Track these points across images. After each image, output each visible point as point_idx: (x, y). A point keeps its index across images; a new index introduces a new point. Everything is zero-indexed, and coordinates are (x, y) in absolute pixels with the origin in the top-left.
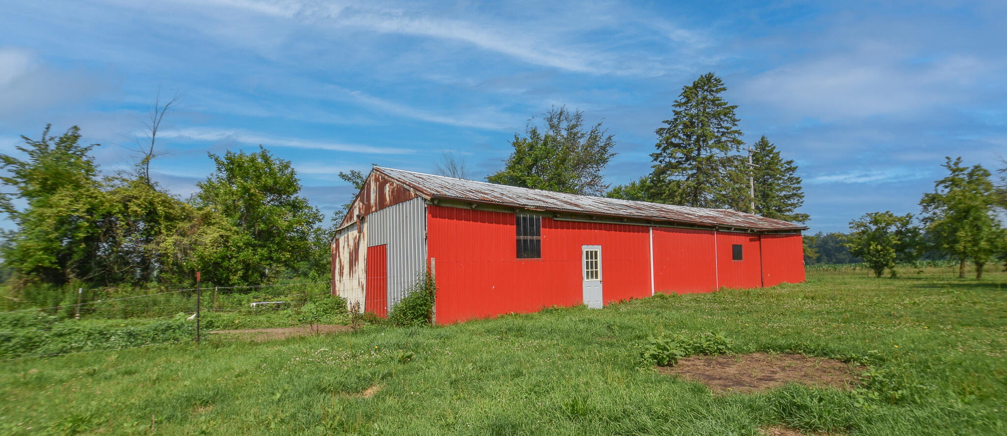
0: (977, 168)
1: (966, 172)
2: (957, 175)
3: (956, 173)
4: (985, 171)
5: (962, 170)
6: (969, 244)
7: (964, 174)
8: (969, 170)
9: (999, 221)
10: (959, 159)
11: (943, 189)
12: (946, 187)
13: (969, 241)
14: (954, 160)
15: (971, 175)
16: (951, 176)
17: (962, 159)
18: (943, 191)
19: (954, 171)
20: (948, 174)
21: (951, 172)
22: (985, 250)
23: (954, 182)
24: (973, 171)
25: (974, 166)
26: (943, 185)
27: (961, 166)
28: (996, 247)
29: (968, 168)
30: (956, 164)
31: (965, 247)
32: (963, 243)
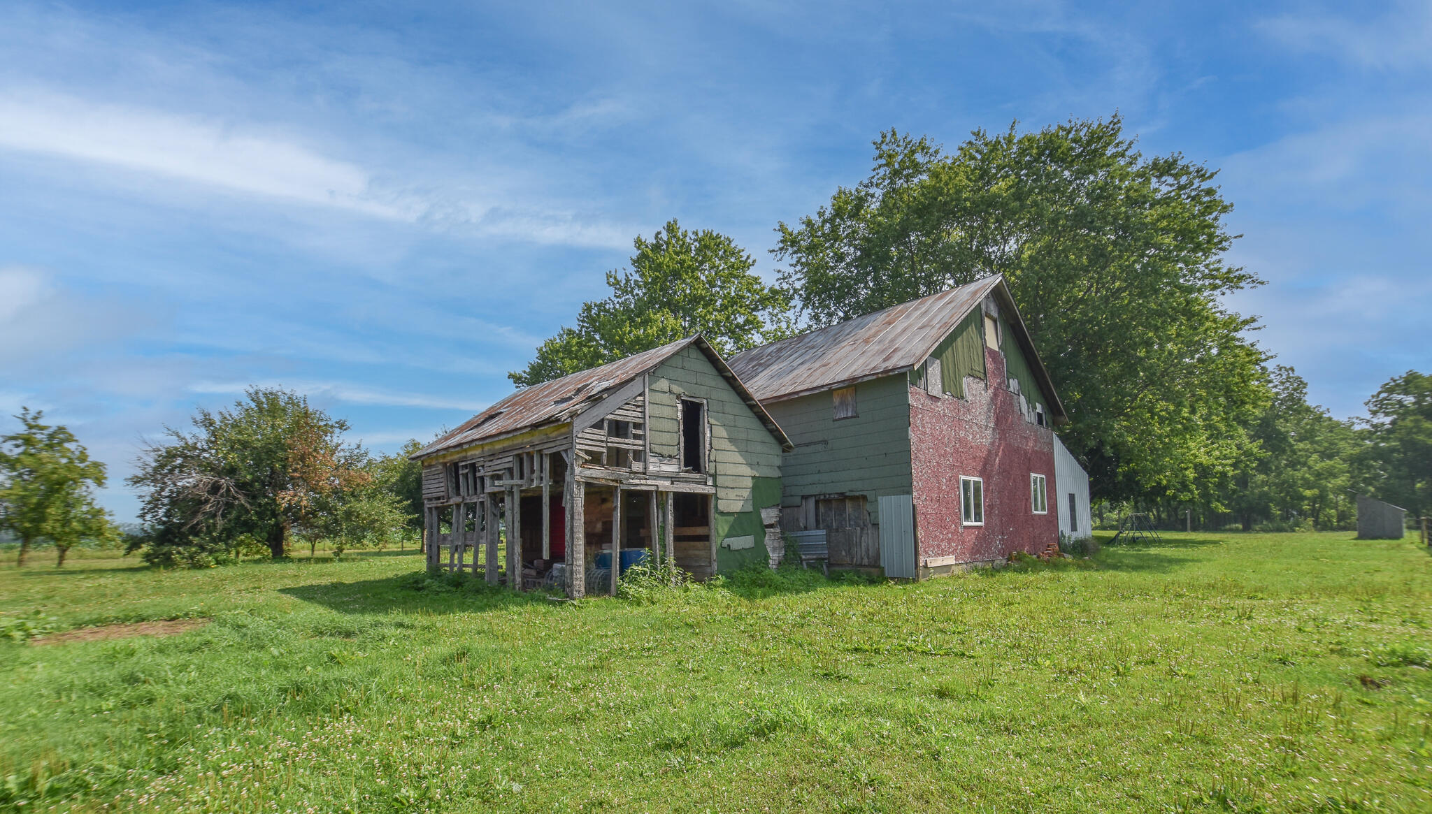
0: (61, 429)
1: (45, 432)
2: (35, 434)
3: (34, 431)
4: (71, 435)
5: (42, 428)
6: (58, 524)
7: (42, 434)
8: (50, 431)
9: (92, 499)
10: (39, 413)
11: (12, 447)
12: (17, 446)
13: (58, 520)
14: (32, 413)
15: (51, 437)
16: (26, 432)
17: (42, 414)
18: (11, 450)
19: (31, 427)
20: (21, 429)
21: (25, 428)
22: (77, 532)
23: (28, 441)
24: (55, 432)
25: (58, 427)
26: (14, 442)
27: (41, 422)
28: (90, 529)
29: (50, 427)
30: (35, 418)
31: (53, 528)
32: (51, 523)
